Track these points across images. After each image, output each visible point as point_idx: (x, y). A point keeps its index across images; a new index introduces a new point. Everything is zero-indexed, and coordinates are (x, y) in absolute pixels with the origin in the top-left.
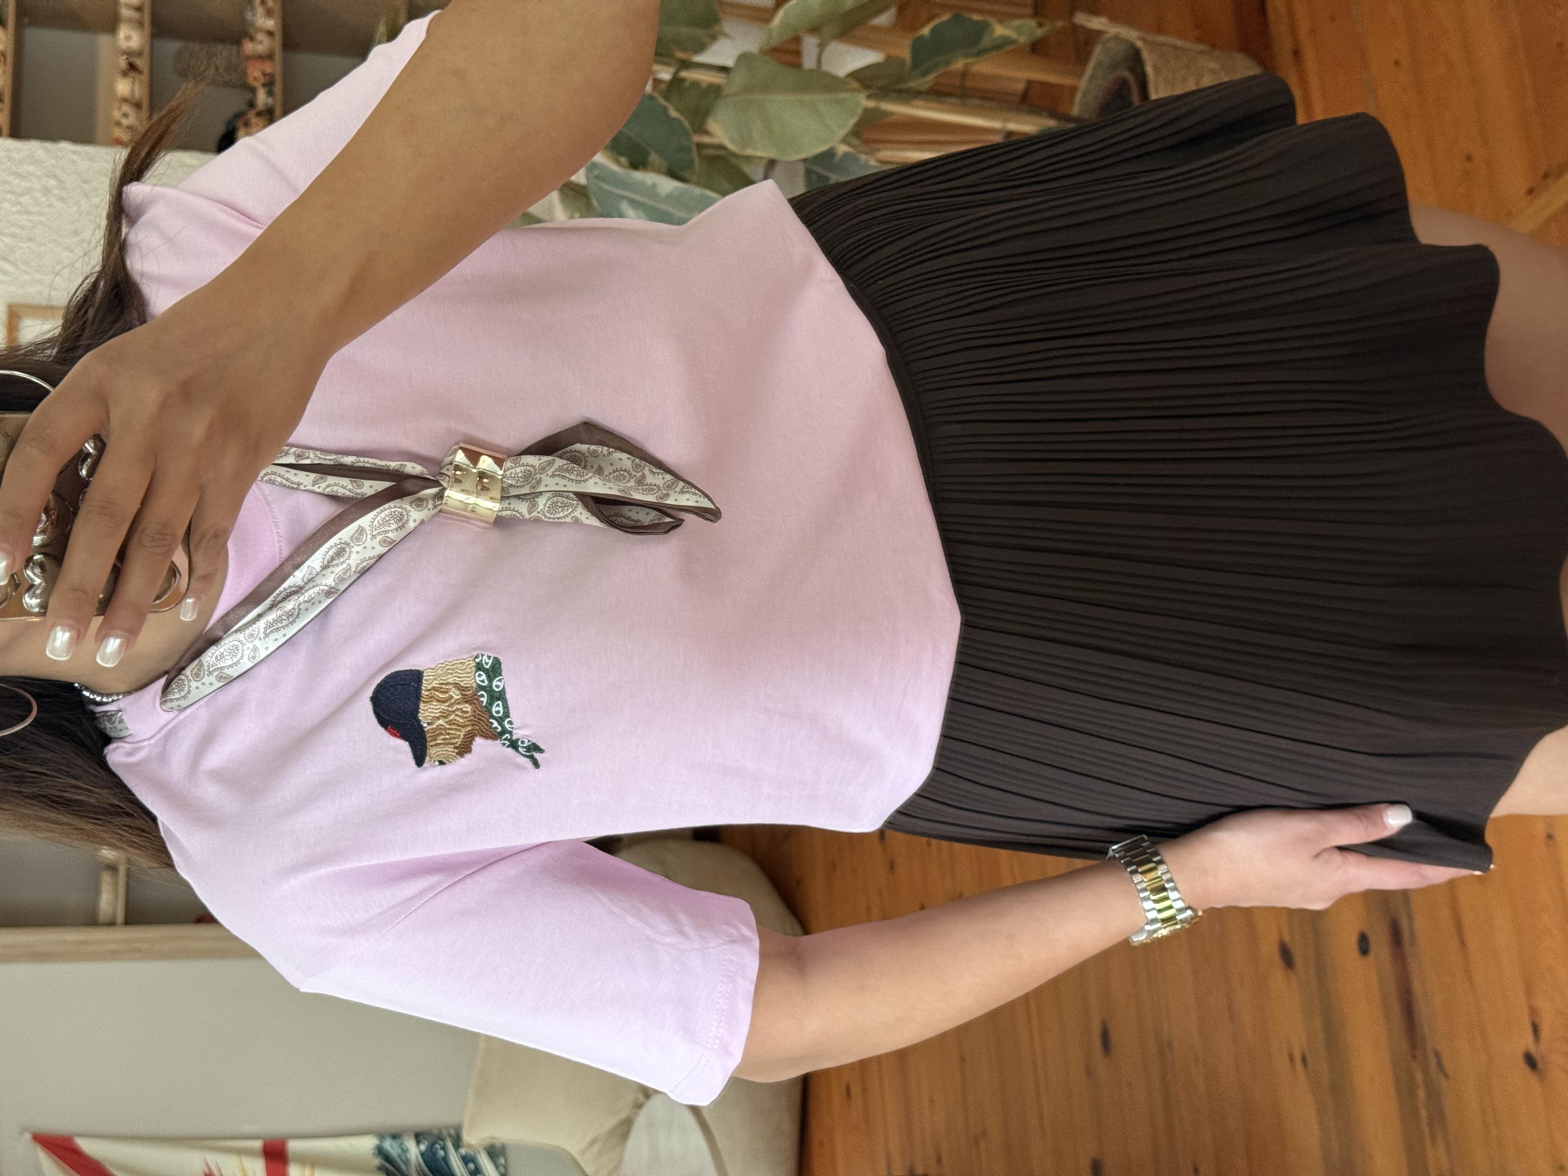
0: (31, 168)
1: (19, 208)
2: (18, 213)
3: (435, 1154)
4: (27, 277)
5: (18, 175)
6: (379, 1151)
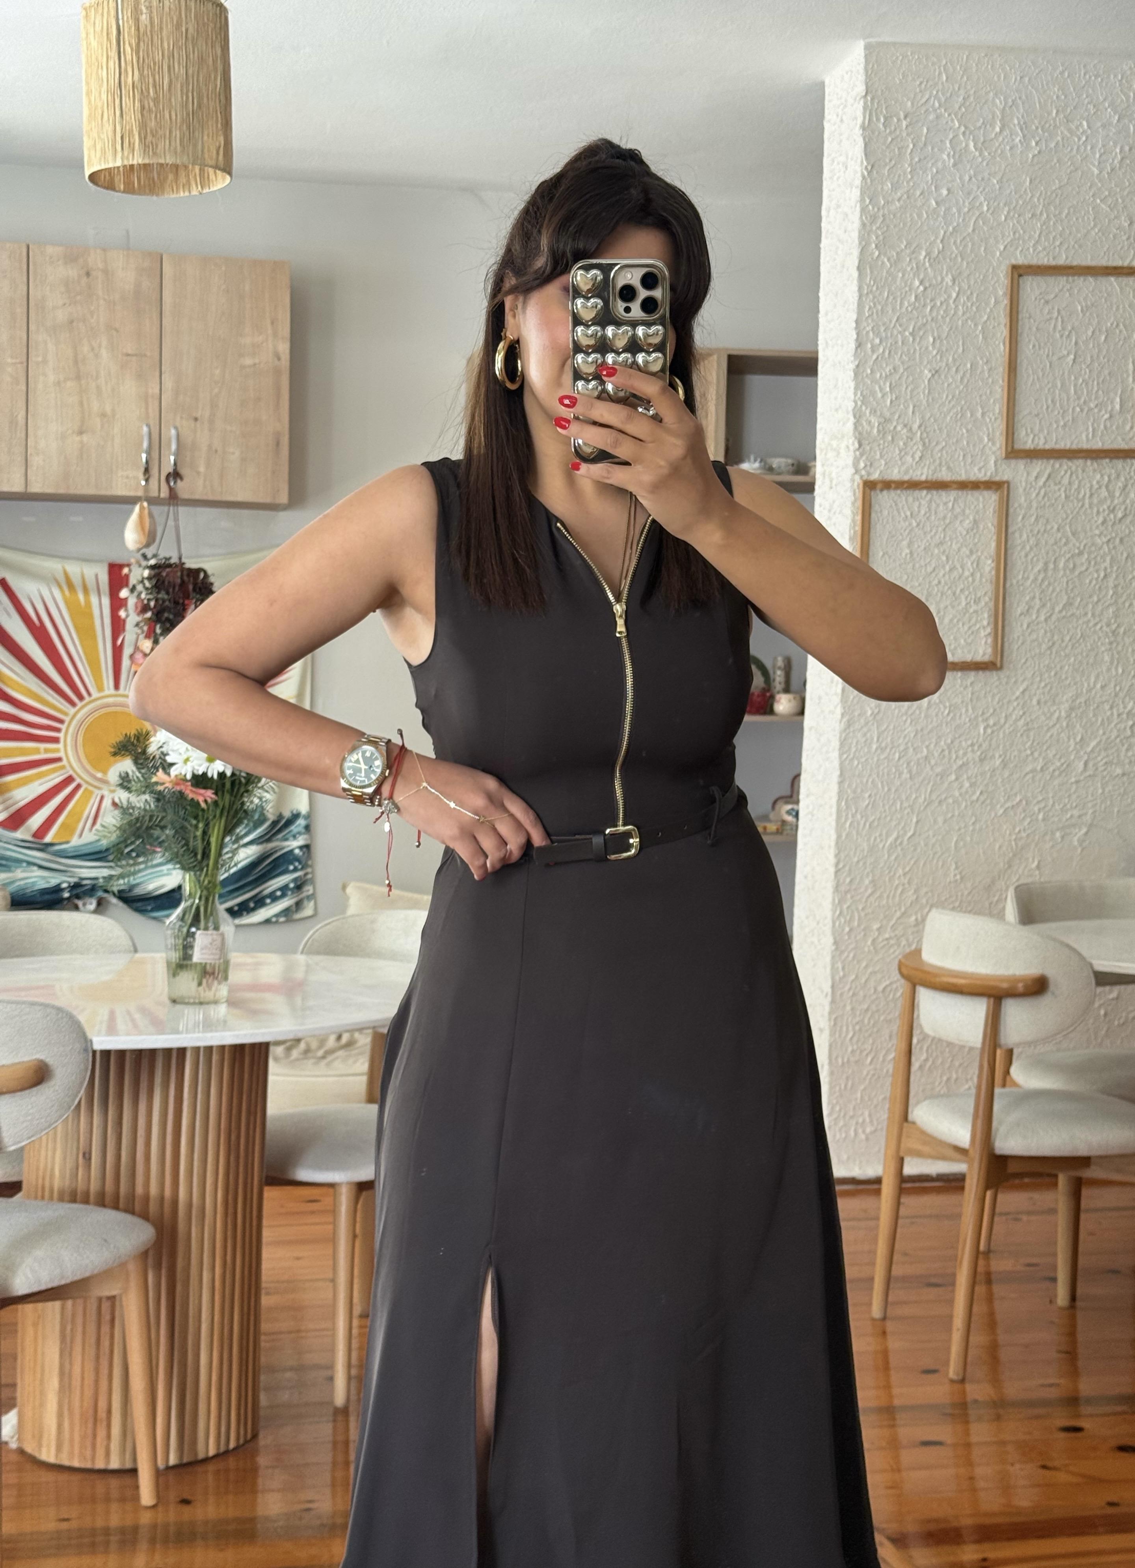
1: (1096, 486)
2: (1091, 487)
3: (291, 862)
4: (1034, 495)
5: (1125, 486)
6: (296, 816)
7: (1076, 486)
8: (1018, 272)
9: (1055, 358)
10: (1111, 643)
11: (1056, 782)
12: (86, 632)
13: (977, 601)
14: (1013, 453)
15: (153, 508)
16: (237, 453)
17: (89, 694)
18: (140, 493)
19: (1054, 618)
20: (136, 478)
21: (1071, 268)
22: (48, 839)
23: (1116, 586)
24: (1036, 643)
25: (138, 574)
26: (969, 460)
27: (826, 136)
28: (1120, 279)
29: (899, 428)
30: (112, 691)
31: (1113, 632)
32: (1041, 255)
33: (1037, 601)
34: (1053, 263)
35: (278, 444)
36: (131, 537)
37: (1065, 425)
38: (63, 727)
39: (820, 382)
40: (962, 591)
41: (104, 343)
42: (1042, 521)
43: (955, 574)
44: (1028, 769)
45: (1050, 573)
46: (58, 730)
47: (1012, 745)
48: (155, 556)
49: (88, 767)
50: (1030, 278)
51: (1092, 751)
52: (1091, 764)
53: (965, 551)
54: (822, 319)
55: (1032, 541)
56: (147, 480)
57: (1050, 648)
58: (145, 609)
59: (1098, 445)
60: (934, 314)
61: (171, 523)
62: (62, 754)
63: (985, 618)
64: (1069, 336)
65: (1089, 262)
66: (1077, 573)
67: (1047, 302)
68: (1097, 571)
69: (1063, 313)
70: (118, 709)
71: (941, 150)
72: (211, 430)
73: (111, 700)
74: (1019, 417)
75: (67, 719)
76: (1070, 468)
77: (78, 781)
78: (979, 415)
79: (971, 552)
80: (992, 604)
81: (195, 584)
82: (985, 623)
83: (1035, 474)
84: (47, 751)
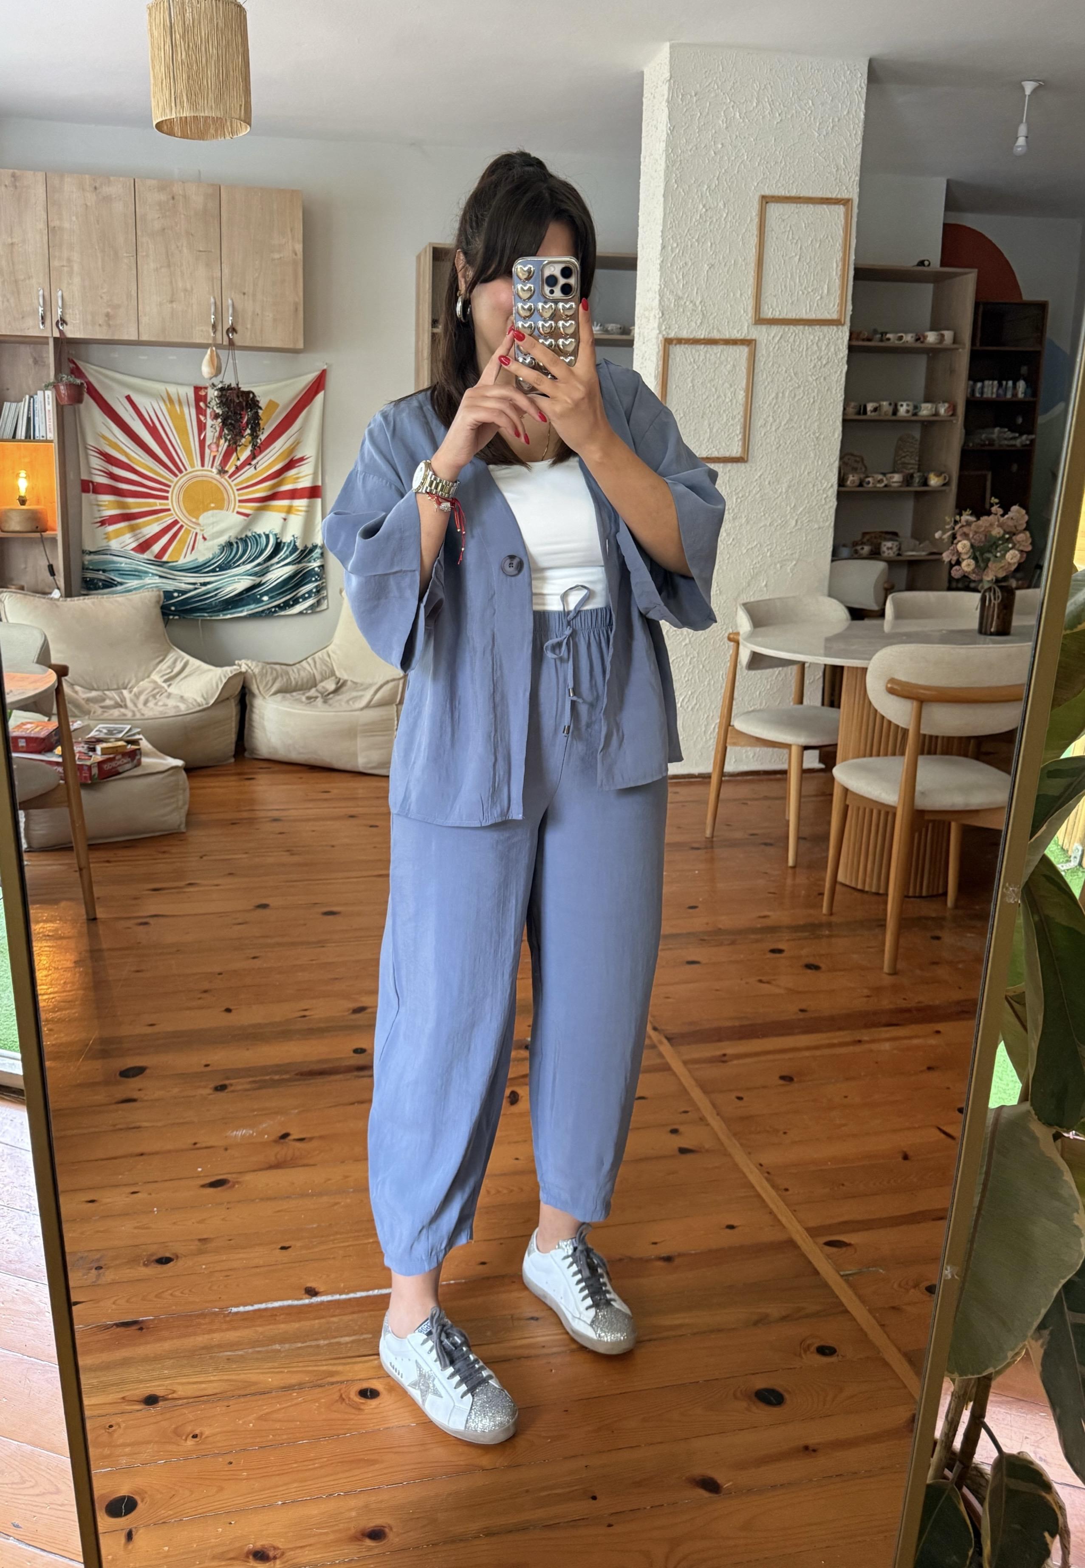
0: (832, 349)
1: (810, 344)
2: (807, 343)
3: (313, 576)
4: (771, 348)
5: (829, 343)
6: (315, 547)
7: (797, 343)
8: (766, 200)
9: (787, 258)
10: (815, 445)
11: (778, 533)
12: (182, 431)
13: (733, 418)
14: (760, 321)
15: (219, 351)
16: (271, 315)
17: (186, 470)
18: (210, 342)
19: (781, 429)
20: (208, 332)
21: (800, 198)
22: (165, 559)
23: (820, 409)
24: (768, 446)
25: (212, 394)
26: (731, 325)
27: (644, 108)
28: (830, 206)
29: (688, 303)
30: (200, 468)
31: (817, 438)
32: (780, 190)
33: (771, 418)
34: (788, 195)
35: (296, 310)
36: (206, 370)
37: (792, 303)
38: (170, 490)
39: (639, 272)
40: (724, 411)
41: (185, 245)
42: (776, 365)
43: (721, 400)
44: (762, 524)
45: (780, 399)
46: (167, 492)
47: (752, 509)
48: (222, 382)
49: (187, 514)
50: (773, 204)
51: (801, 513)
52: (799, 522)
53: (727, 385)
54: (640, 230)
55: (769, 380)
56: (214, 333)
57: (777, 448)
58: (216, 416)
59: (812, 316)
60: (712, 227)
61: (231, 361)
62: (170, 507)
63: (738, 429)
64: (796, 243)
65: (810, 194)
66: (796, 399)
67: (783, 220)
68: (808, 399)
69: (793, 228)
70: (205, 479)
71: (718, 118)
72: (254, 301)
73: (199, 473)
74: (763, 297)
75: (172, 485)
76: (794, 331)
77: (181, 523)
78: (738, 295)
79: (731, 386)
80: (742, 420)
81: (247, 402)
82: (738, 432)
83: (772, 335)
84: (161, 504)
